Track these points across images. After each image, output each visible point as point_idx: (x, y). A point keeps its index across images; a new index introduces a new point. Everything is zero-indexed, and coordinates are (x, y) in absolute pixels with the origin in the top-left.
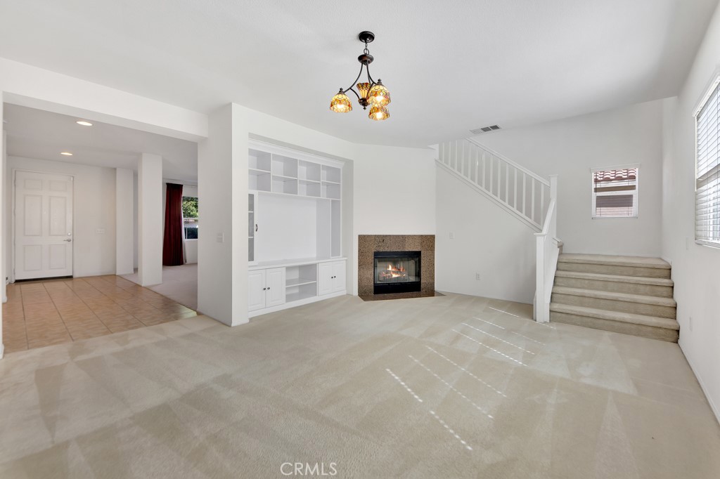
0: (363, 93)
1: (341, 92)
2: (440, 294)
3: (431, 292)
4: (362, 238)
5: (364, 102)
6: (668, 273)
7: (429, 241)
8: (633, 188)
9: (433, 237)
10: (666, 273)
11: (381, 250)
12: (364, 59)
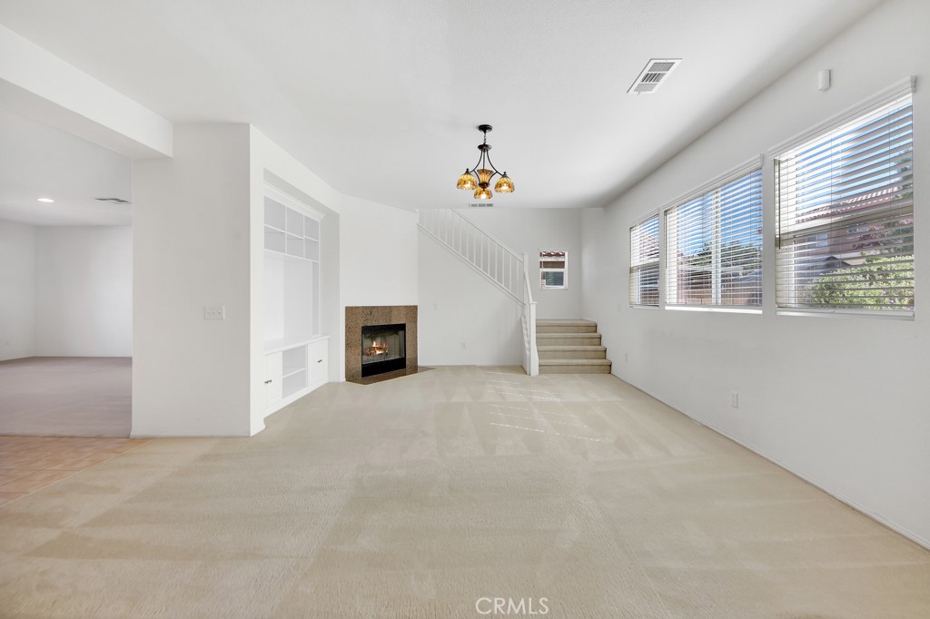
0: (484, 178)
1: (467, 172)
2: (426, 369)
3: (415, 369)
4: (349, 310)
5: (484, 185)
6: (594, 328)
7: (412, 311)
8: (561, 264)
9: (416, 307)
10: (593, 329)
11: (369, 324)
12: (483, 148)
